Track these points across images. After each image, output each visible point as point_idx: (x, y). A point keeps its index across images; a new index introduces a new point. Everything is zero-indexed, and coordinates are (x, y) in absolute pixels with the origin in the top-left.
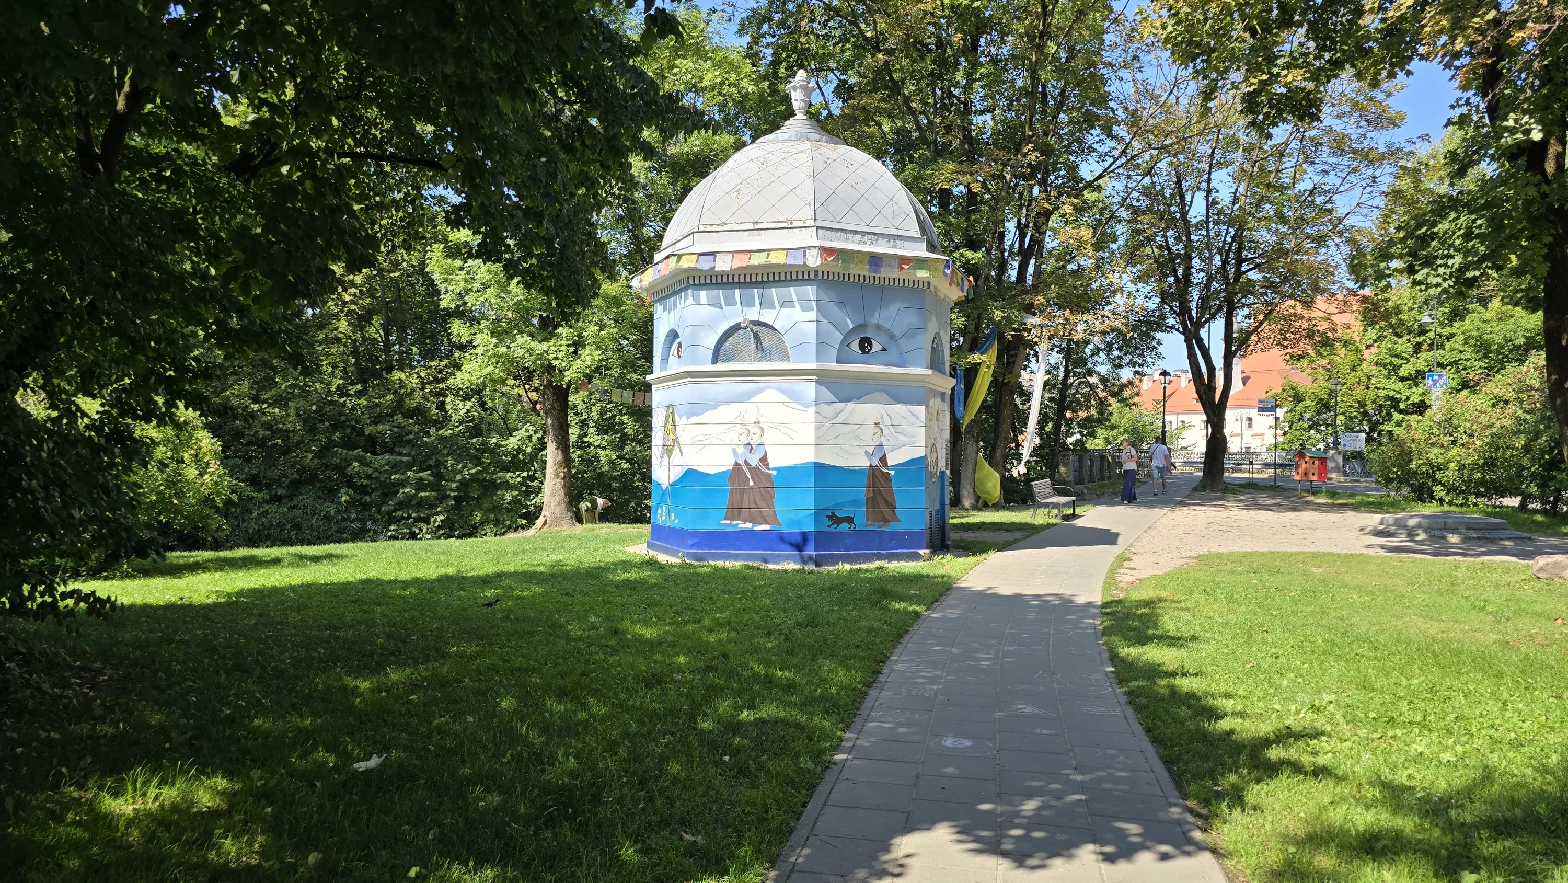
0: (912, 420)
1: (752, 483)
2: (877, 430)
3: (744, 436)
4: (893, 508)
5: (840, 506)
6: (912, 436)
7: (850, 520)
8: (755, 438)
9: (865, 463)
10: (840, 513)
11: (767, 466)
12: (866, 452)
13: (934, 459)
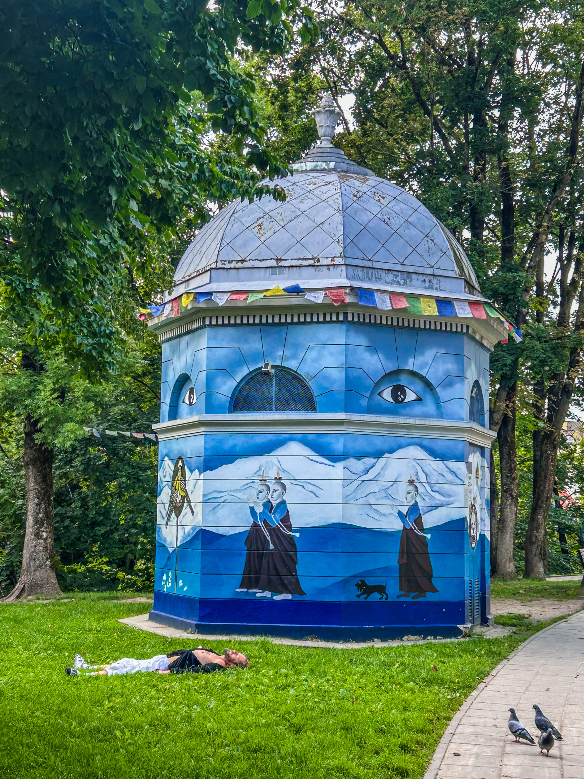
0: (450, 477)
1: (271, 547)
2: (411, 488)
3: (264, 493)
4: (430, 577)
5: (370, 573)
6: (450, 496)
7: (381, 589)
8: (275, 495)
9: (397, 525)
10: (371, 582)
11: (289, 527)
12: (400, 513)
13: (473, 521)
